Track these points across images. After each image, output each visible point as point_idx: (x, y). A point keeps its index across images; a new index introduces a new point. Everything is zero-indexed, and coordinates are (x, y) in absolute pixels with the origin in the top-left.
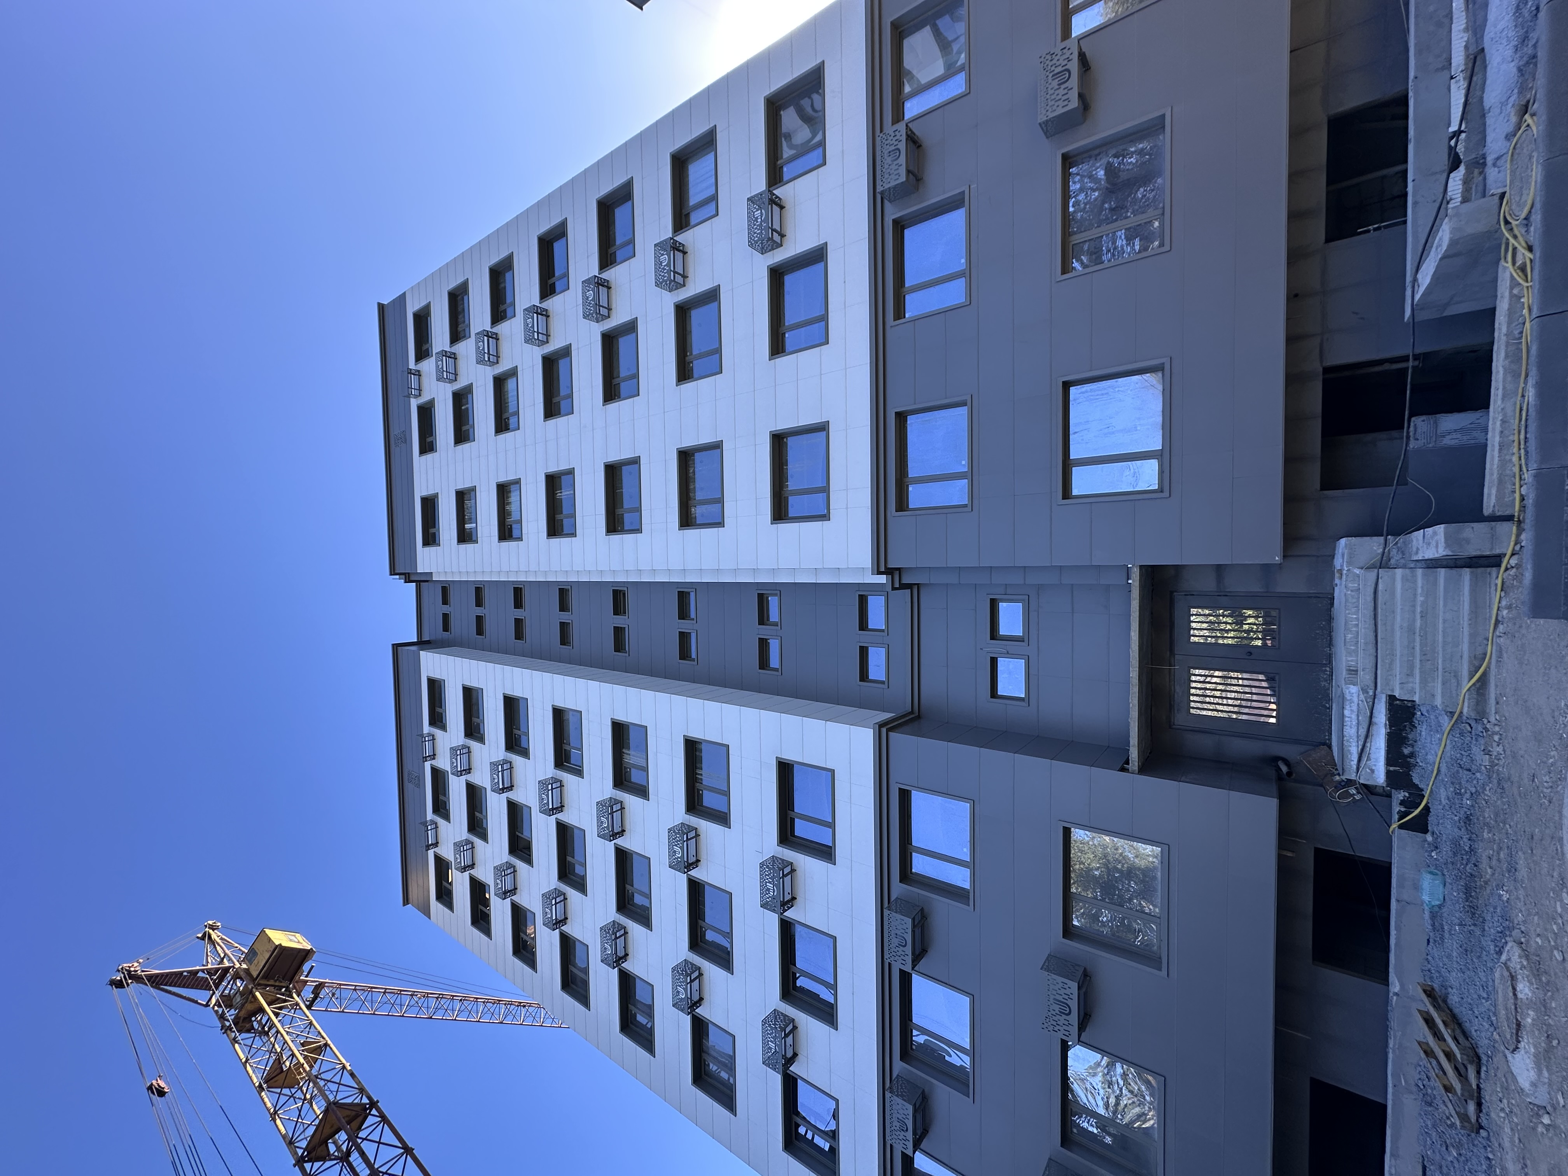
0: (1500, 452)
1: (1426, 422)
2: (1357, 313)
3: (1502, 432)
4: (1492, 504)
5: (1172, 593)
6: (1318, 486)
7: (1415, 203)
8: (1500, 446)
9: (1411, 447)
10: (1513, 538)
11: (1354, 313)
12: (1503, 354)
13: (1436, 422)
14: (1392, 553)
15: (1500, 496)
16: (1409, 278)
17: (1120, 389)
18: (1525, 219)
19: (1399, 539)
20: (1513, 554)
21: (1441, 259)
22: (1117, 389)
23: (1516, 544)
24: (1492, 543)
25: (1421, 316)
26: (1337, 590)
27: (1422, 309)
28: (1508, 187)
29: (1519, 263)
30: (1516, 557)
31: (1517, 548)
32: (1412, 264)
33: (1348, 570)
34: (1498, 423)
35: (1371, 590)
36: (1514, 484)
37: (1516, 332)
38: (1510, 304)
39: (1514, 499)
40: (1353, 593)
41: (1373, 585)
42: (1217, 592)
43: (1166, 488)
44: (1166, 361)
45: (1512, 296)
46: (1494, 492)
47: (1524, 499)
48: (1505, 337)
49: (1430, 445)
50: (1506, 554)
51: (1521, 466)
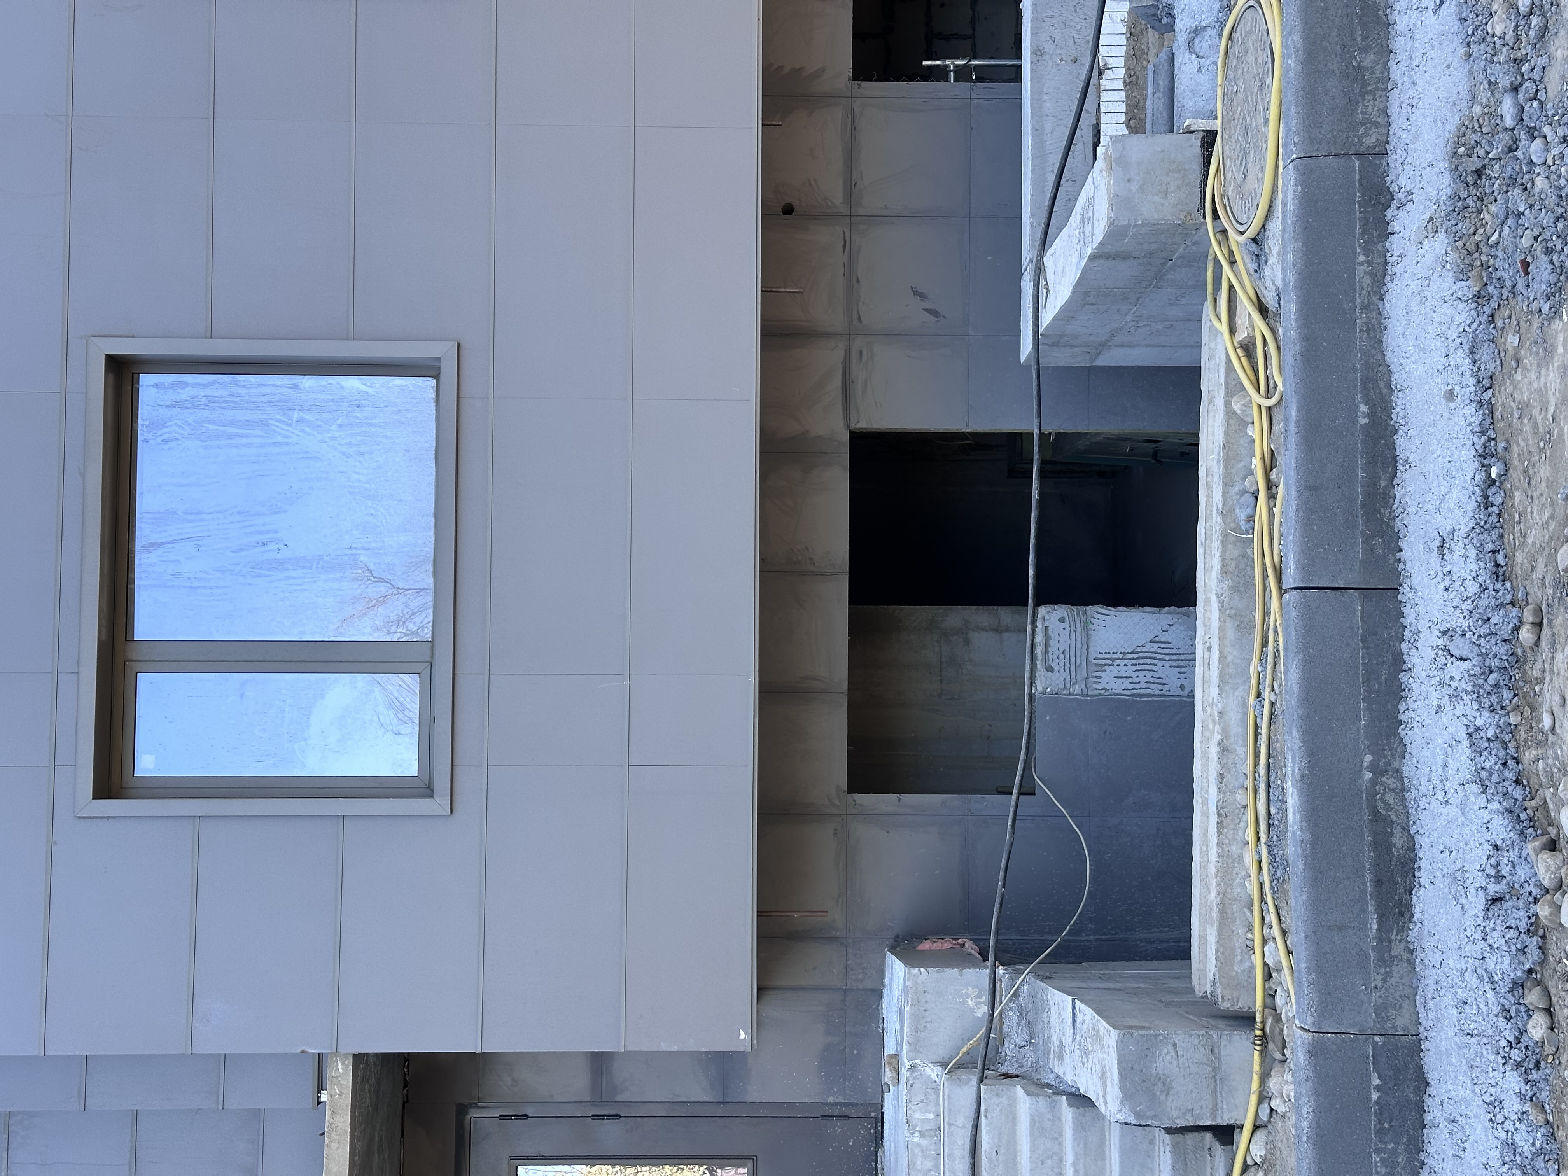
0: (1219, 833)
1: (1067, 625)
2: (922, 296)
3: (1221, 776)
4: (1210, 977)
5: (462, 1110)
6: (841, 777)
7: (1037, 52)
8: (1219, 815)
9: (1040, 688)
10: (1255, 1085)
11: (916, 293)
12: (1216, 563)
13: (1086, 628)
14: (1006, 1023)
15: (1224, 960)
16: (1028, 253)
17: (308, 416)
18: (1254, 240)
19: (1022, 984)
20: (1256, 1128)
21: (1093, 257)
22: (296, 415)
23: (1260, 1102)
24: (1214, 1092)
25: (1055, 358)
26: (888, 1098)
27: (1055, 344)
28: (1219, 122)
29: (1242, 335)
30: (1261, 1135)
31: (1264, 1116)
32: (1032, 215)
33: (912, 1068)
34: (1214, 750)
35: (963, 1141)
36: (1251, 930)
37: (1242, 515)
38: (1227, 434)
39: (1252, 968)
40: (925, 1142)
41: (970, 1126)
42: (594, 1104)
43: (441, 783)
44: (443, 351)
45: (1230, 413)
46: (1212, 939)
47: (1270, 976)
48: (1219, 520)
49: (1077, 689)
50: (1241, 1127)
51: (1261, 885)
